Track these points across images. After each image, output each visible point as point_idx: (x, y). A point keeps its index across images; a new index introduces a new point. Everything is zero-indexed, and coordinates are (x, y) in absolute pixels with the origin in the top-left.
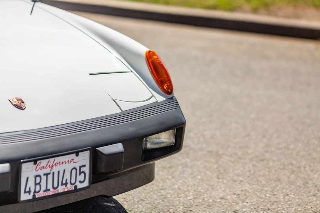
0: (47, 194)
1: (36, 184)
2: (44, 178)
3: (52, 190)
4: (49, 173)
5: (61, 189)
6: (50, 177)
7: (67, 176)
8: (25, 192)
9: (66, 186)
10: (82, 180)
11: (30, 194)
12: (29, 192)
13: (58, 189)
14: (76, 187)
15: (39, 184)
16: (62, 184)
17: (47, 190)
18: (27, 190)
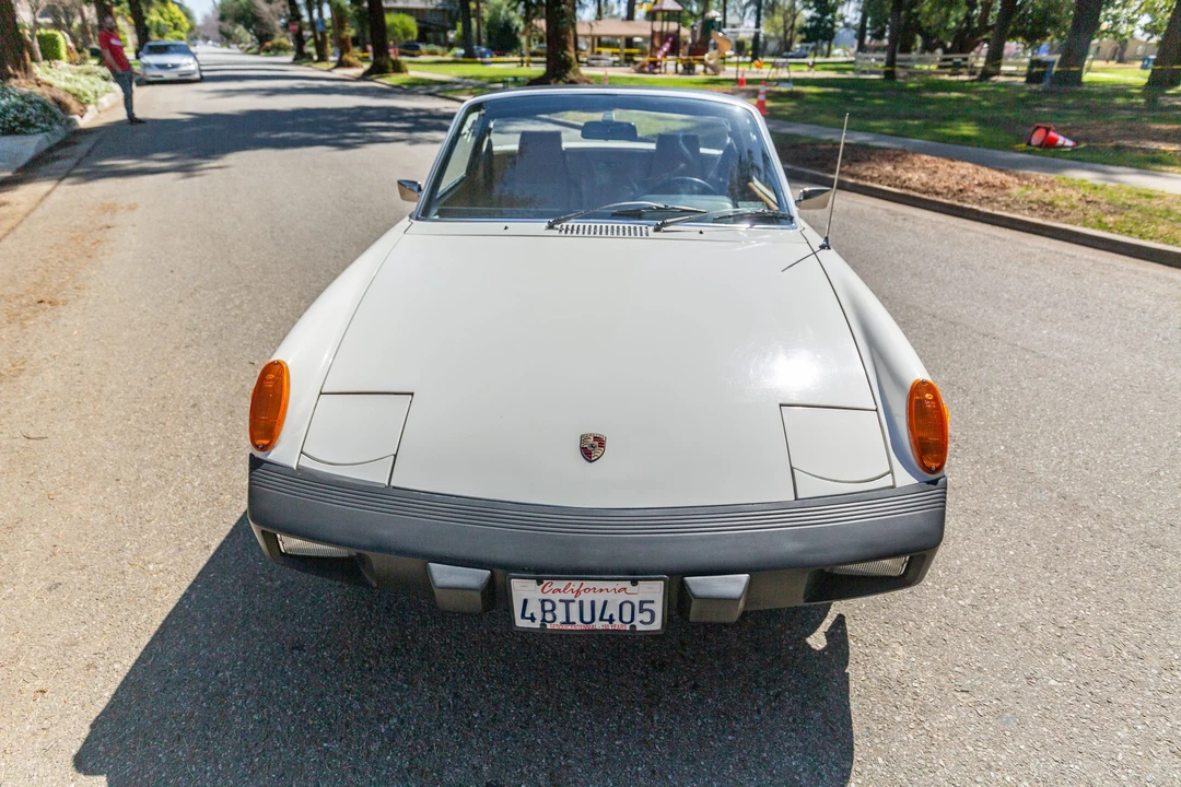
1: (544, 611)
4: (574, 601)
7: (613, 610)
12: (533, 619)
16: (601, 619)
17: (568, 622)
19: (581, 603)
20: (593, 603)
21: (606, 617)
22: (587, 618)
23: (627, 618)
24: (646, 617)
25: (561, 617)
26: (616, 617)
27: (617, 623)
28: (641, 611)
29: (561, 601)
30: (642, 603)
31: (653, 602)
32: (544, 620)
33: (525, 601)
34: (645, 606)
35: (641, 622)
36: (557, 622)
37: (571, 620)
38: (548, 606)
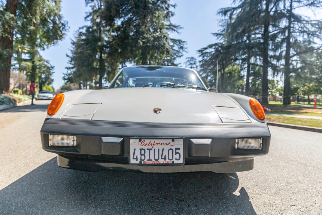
0: (150, 162)
1: (141, 155)
2: (147, 152)
3: (153, 160)
5: (161, 161)
6: (152, 152)
7: (165, 153)
8: (134, 158)
9: (165, 160)
10: (178, 158)
11: (137, 160)
12: (137, 159)
13: (159, 161)
14: (173, 162)
15: (144, 155)
16: (162, 158)
17: (150, 160)
18: (135, 157)
19: (155, 150)
20: (159, 150)
21: (163, 157)
22: (157, 158)
23: (171, 158)
24: (177, 156)
25: (147, 158)
26: (167, 157)
27: (167, 160)
28: (176, 153)
29: (148, 149)
30: (176, 149)
31: (179, 149)
32: (141, 159)
33: (135, 150)
34: (177, 151)
35: (176, 159)
36: (146, 160)
37: (151, 159)
38: (143, 152)
